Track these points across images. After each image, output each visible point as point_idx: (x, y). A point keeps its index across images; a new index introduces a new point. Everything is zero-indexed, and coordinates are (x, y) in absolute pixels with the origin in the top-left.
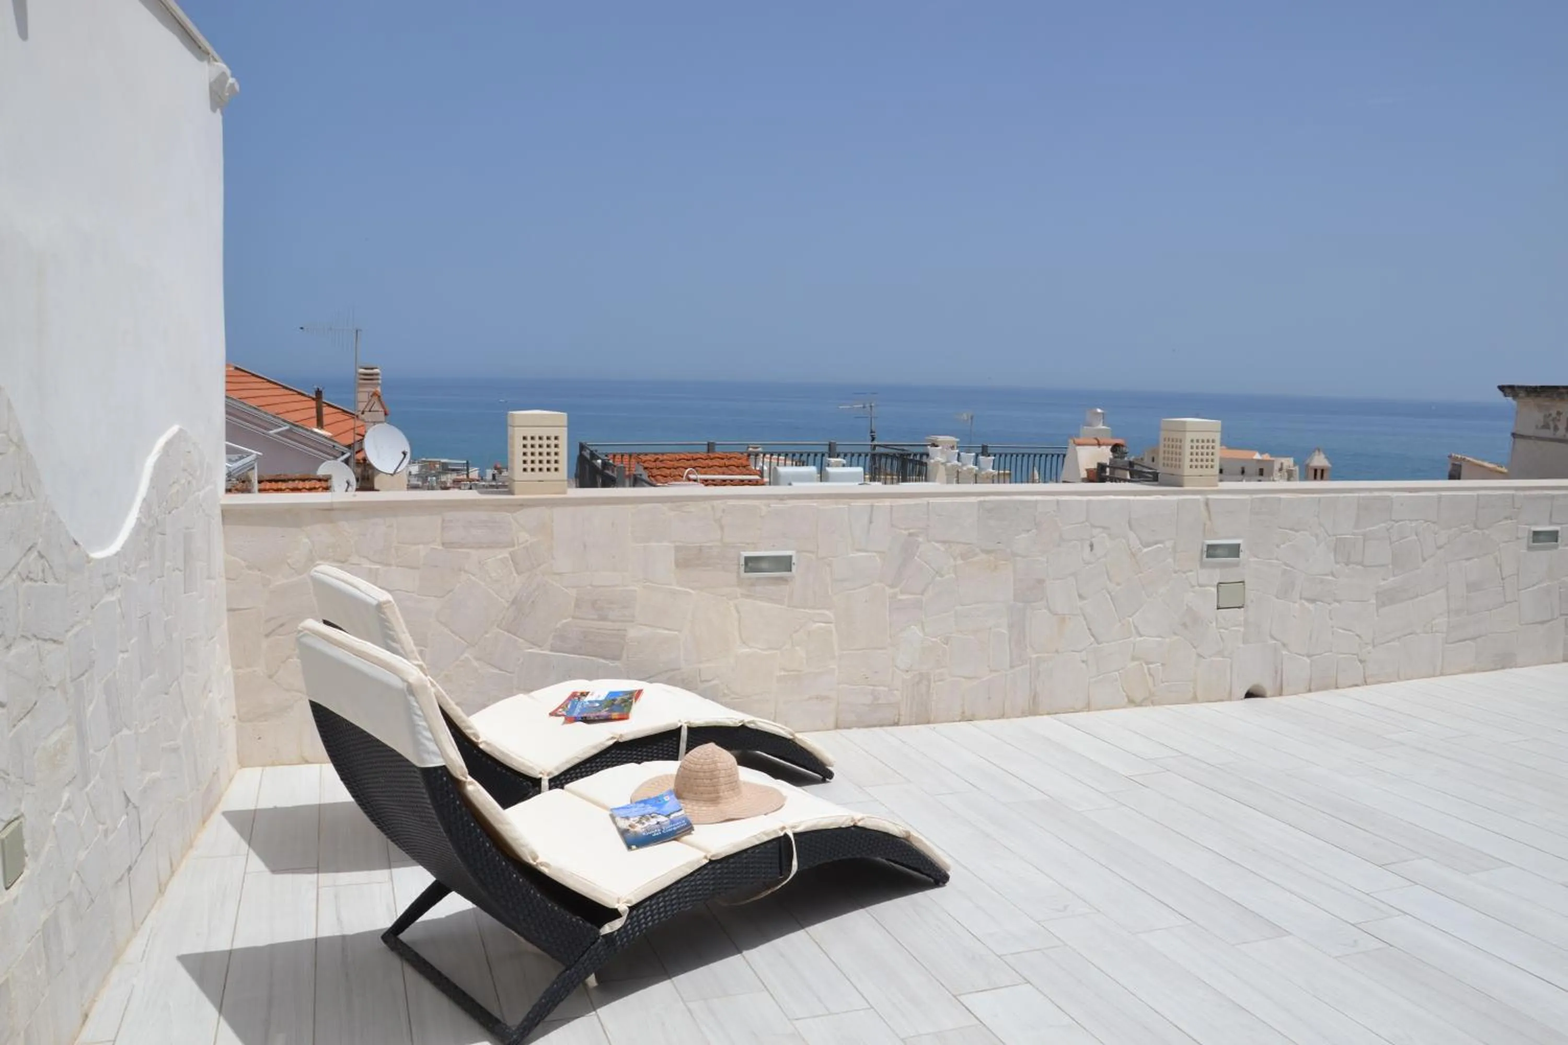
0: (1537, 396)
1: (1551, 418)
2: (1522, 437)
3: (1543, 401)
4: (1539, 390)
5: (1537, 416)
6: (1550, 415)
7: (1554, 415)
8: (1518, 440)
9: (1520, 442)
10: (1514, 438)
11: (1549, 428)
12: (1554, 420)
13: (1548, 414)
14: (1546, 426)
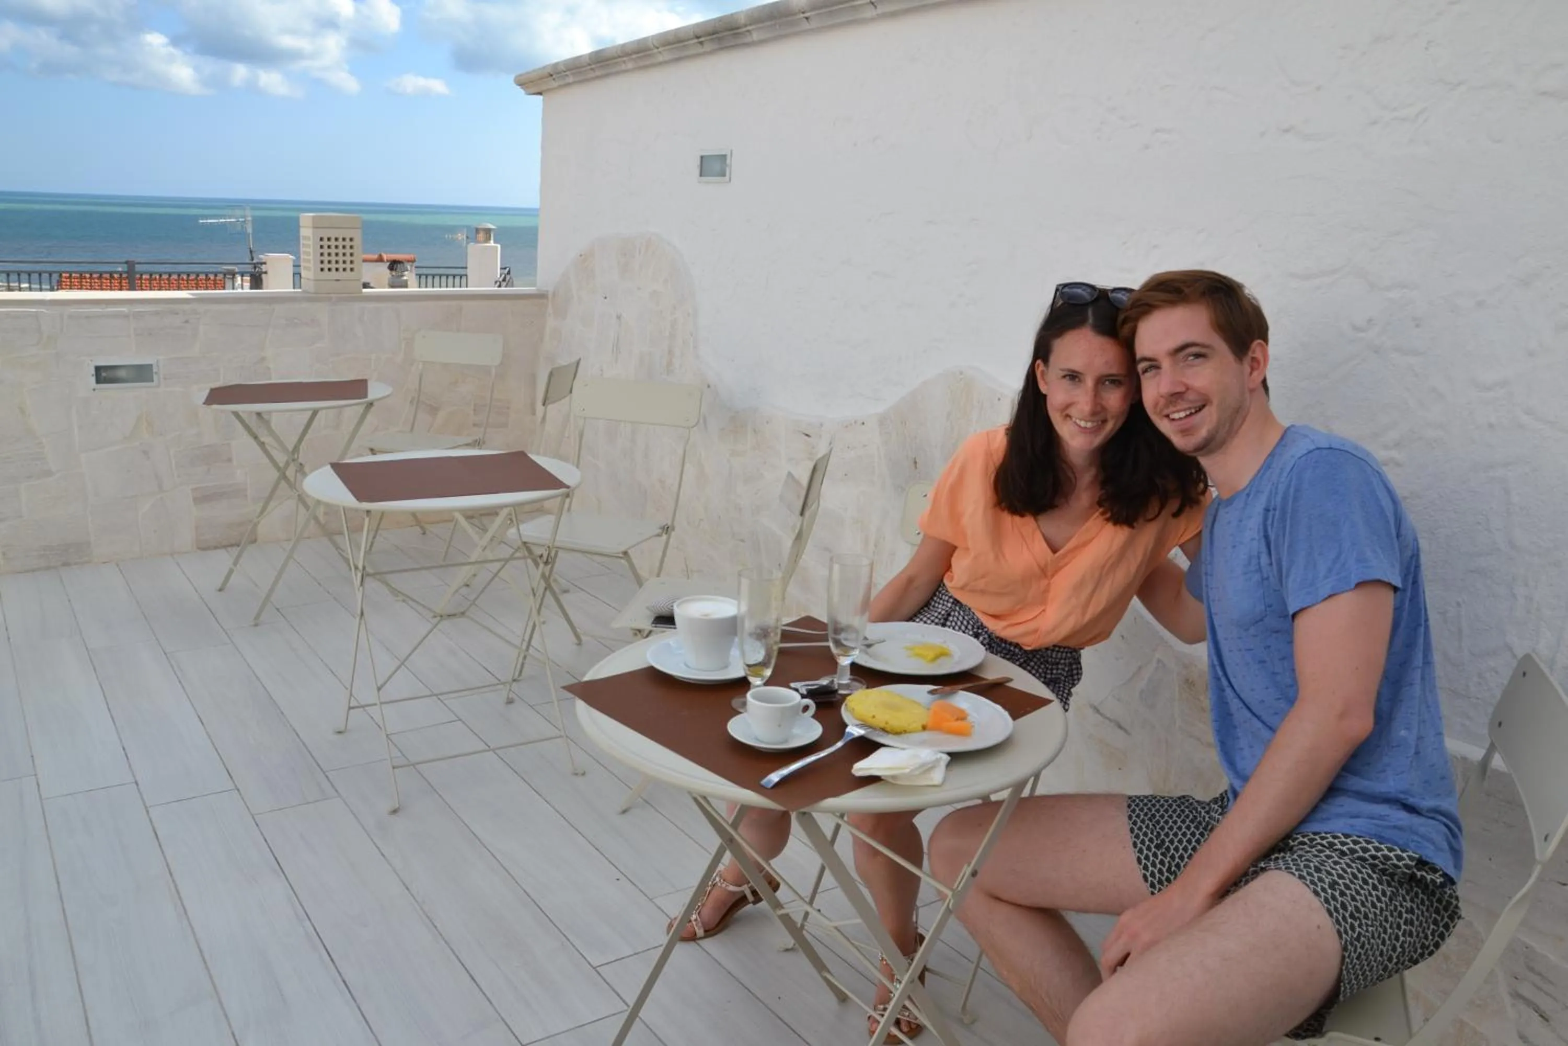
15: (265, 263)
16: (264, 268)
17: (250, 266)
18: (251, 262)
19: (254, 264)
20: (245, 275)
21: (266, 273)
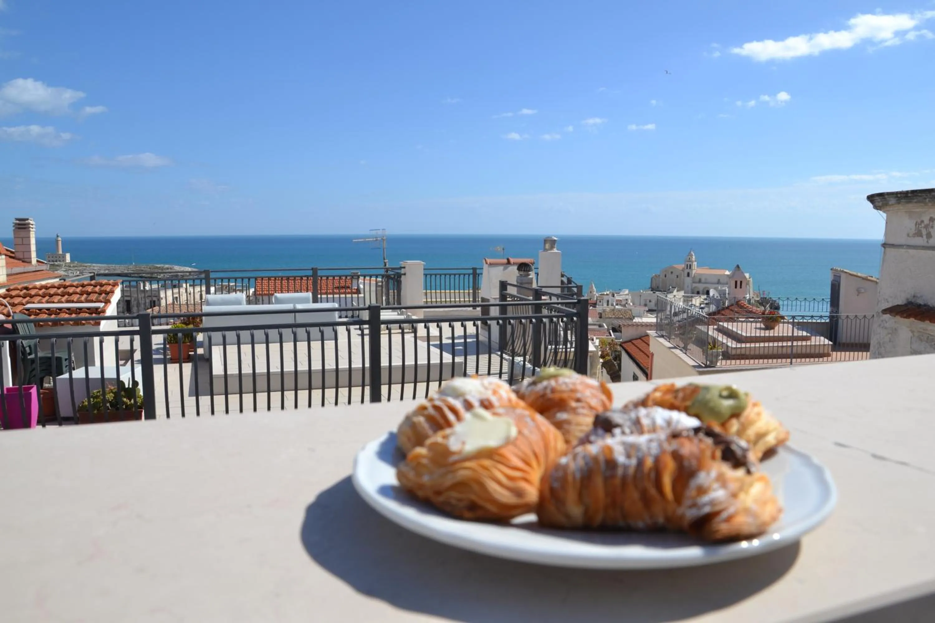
0: (908, 203)
1: (923, 225)
2: (893, 246)
3: (914, 207)
4: (909, 195)
5: (909, 224)
6: (922, 222)
7: (926, 221)
8: (888, 250)
9: (889, 250)
10: (884, 247)
11: (921, 236)
12: (926, 227)
13: (919, 221)
14: (919, 234)
15: (404, 268)
16: (403, 271)
17: (383, 270)
18: (384, 267)
19: (387, 268)
20: (373, 276)
21: (405, 274)
